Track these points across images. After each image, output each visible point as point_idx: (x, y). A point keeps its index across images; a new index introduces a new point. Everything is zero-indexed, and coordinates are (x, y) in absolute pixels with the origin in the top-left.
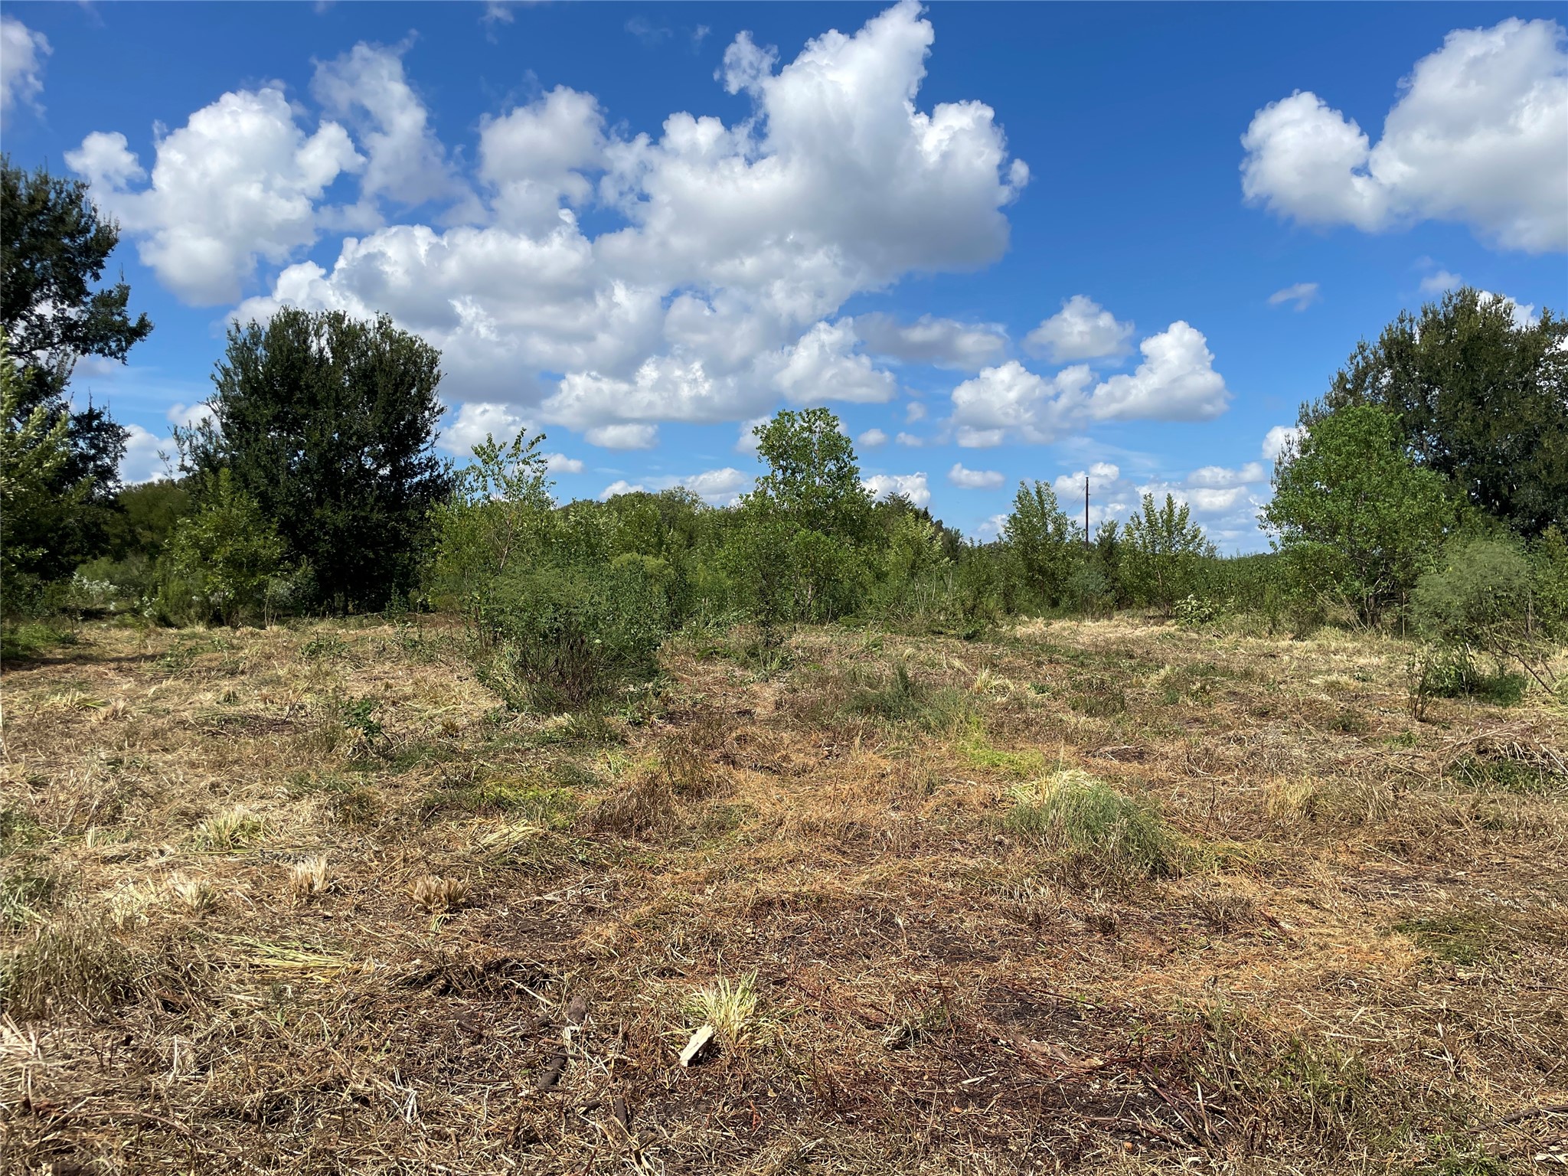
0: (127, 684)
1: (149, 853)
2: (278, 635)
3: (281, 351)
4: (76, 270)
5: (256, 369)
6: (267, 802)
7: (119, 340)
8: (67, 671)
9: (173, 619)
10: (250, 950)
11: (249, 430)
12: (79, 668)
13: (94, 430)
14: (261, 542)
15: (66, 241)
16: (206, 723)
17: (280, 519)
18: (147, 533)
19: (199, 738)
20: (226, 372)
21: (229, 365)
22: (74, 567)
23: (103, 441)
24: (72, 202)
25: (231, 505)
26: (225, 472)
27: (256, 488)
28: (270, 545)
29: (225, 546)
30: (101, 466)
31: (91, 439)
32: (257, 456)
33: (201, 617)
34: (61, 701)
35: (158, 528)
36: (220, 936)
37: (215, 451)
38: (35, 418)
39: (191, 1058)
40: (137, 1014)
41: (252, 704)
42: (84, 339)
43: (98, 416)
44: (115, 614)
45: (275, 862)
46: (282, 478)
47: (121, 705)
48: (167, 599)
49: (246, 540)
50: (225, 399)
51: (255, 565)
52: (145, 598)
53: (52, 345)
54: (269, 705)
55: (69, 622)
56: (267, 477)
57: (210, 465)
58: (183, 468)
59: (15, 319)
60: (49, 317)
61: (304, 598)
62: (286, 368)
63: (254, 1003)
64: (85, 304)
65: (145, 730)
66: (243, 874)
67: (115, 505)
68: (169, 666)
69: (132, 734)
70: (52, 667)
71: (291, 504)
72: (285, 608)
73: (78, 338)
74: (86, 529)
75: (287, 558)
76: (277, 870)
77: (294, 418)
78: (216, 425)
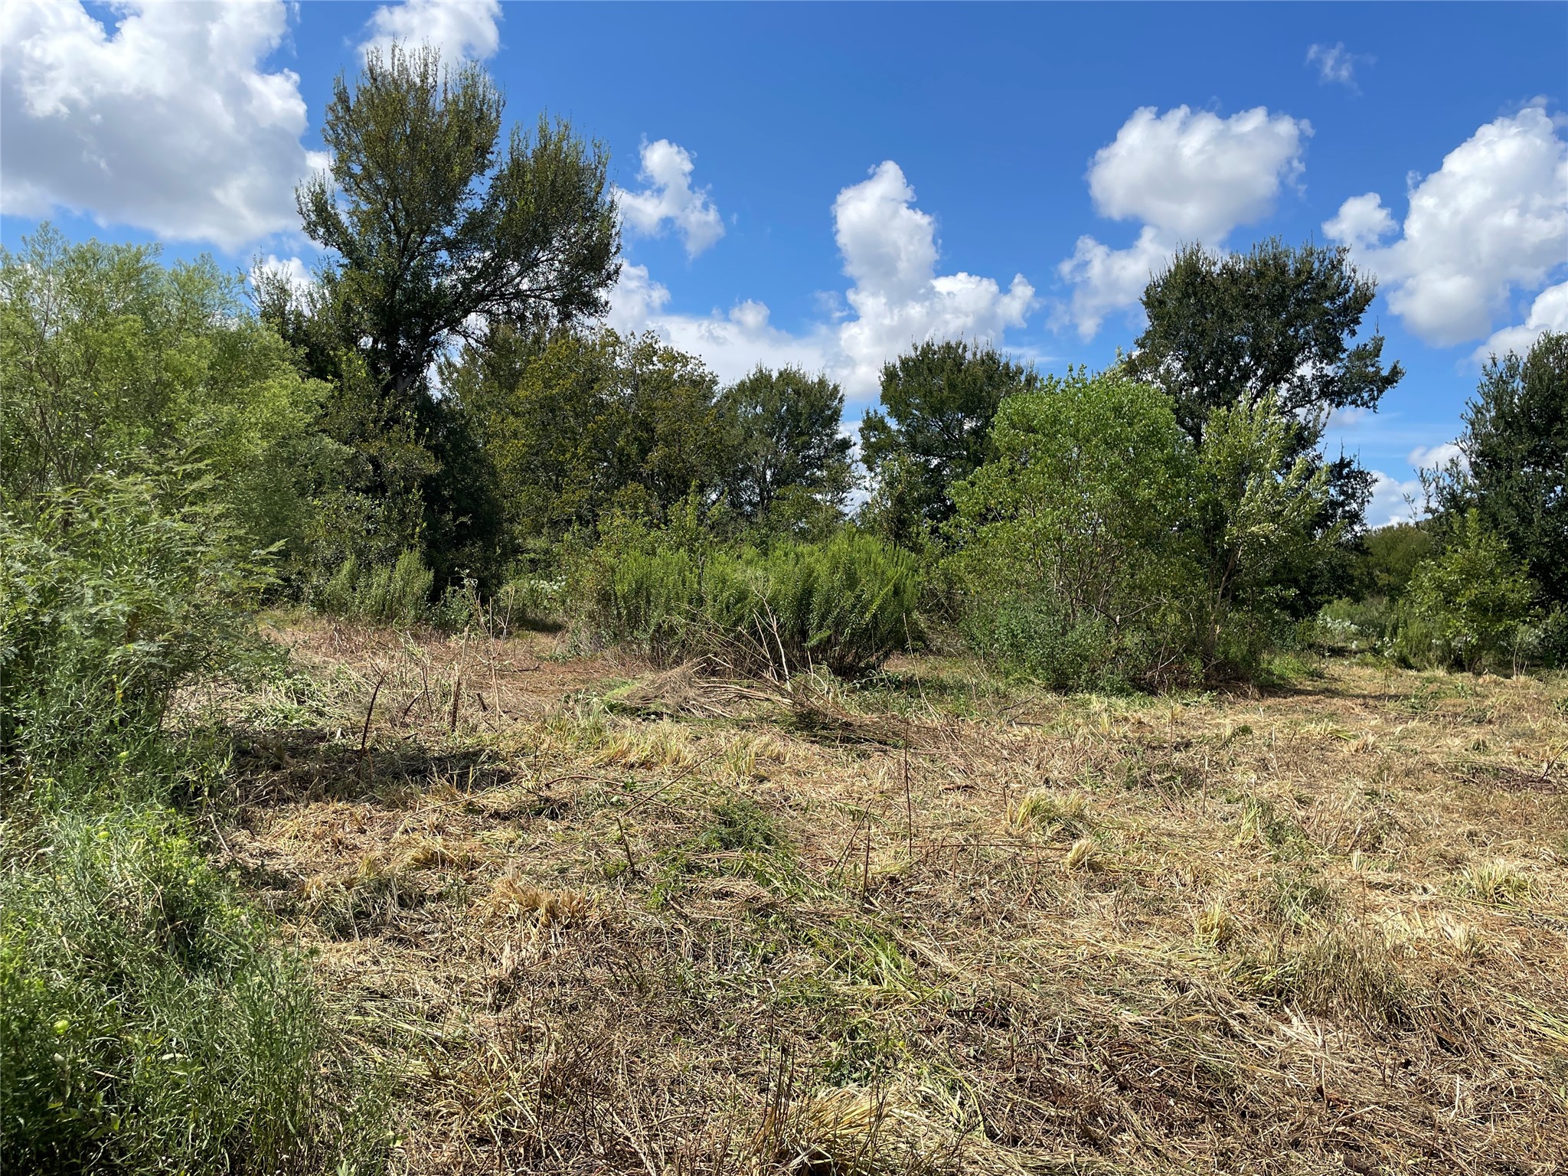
0: (1375, 721)
1: (1412, 888)
2: (1526, 687)
3: (1541, 380)
4: (1334, 330)
5: (1511, 402)
6: (1531, 862)
7: (1372, 390)
8: (1317, 702)
9: (1412, 661)
10: (1526, 1013)
11: (1499, 467)
12: (1328, 700)
13: (1344, 478)
14: (1510, 586)
15: (1327, 305)
16: (1456, 769)
17: (1531, 560)
18: (1384, 575)
19: (1451, 783)
20: (1478, 411)
21: (1481, 402)
22: (1320, 607)
23: (1352, 488)
24: (1333, 267)
25: (1478, 546)
26: (1472, 514)
27: (1506, 528)
28: (1519, 588)
29: (1469, 589)
30: (1348, 512)
31: (1341, 486)
32: (1509, 494)
33: (1441, 662)
34: (1315, 729)
35: (1395, 570)
36: (1493, 989)
37: (1463, 492)
38: (1296, 469)
39: (1470, 1102)
40: (1412, 1042)
41: (1504, 756)
42: (1339, 394)
43: (1349, 464)
44: (1356, 653)
45: (1546, 927)
46: (1536, 516)
47: (1371, 739)
48: (1408, 641)
49: (1493, 583)
50: (1476, 436)
51: (1501, 610)
52: (1387, 639)
53: (1310, 402)
54: (1523, 759)
55: (1316, 658)
56: (1518, 515)
57: (1456, 506)
58: (1428, 510)
59: (1280, 383)
60: (1309, 377)
61: (1555, 647)
62: (1546, 398)
63: (1533, 1069)
64: (1341, 360)
65: (1397, 768)
66: (1511, 932)
67: (1359, 546)
68: (1413, 707)
69: (1384, 769)
70: (1303, 697)
71: (1545, 545)
72: (1532, 657)
73: (1334, 393)
74: (1333, 570)
75: (1538, 603)
76: (1549, 936)
77: (1554, 452)
78: (1464, 464)
